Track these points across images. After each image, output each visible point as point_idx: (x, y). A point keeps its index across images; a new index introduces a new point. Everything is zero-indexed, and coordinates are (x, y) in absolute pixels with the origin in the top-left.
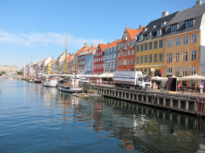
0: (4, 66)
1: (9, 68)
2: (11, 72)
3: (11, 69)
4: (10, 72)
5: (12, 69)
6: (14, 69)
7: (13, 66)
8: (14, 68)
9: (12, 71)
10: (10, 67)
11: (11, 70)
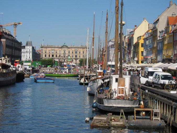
0: (61, 48)
1: (71, 50)
2: (76, 59)
3: (76, 52)
4: (74, 60)
5: (78, 52)
6: (82, 52)
7: (80, 46)
8: (81, 50)
9: (78, 57)
10: (73, 49)
11: (76, 56)
